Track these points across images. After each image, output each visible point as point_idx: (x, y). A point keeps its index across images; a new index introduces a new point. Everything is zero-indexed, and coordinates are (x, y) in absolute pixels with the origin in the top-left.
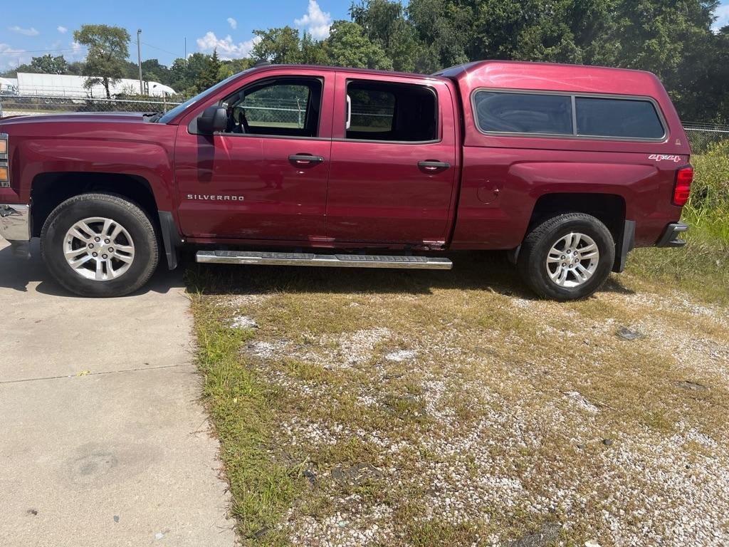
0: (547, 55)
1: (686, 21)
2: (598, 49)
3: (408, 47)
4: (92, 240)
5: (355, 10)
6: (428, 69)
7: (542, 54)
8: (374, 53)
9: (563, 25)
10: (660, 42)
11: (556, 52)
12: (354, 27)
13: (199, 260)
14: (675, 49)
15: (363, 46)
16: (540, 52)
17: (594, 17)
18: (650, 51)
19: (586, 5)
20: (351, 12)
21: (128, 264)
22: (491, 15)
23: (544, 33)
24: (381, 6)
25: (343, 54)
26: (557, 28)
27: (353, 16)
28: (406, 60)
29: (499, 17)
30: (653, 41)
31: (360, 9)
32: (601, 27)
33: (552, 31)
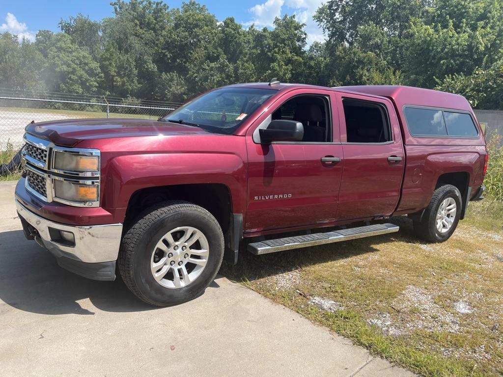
0: (212, 68)
1: (291, 52)
2: (241, 66)
3: (111, 55)
4: (171, 250)
5: (63, 24)
6: (127, 71)
7: (209, 66)
8: (84, 57)
9: (220, 50)
10: (279, 64)
11: (217, 66)
12: (65, 36)
13: (259, 253)
14: (287, 69)
15: (74, 52)
16: (207, 65)
17: (237, 46)
18: (273, 70)
19: (232, 38)
20: (60, 25)
21: (202, 266)
22: (169, 38)
23: (209, 53)
24: (85, 23)
25: (58, 56)
26: (216, 51)
27: (62, 29)
28: (110, 64)
29: (175, 40)
30: (275, 64)
31: (69, 24)
32: (241, 52)
33: (213, 53)
